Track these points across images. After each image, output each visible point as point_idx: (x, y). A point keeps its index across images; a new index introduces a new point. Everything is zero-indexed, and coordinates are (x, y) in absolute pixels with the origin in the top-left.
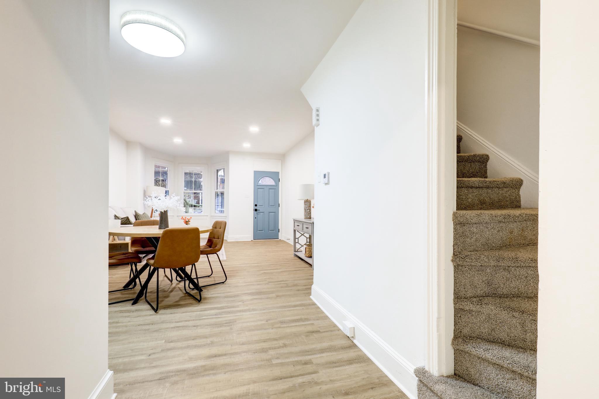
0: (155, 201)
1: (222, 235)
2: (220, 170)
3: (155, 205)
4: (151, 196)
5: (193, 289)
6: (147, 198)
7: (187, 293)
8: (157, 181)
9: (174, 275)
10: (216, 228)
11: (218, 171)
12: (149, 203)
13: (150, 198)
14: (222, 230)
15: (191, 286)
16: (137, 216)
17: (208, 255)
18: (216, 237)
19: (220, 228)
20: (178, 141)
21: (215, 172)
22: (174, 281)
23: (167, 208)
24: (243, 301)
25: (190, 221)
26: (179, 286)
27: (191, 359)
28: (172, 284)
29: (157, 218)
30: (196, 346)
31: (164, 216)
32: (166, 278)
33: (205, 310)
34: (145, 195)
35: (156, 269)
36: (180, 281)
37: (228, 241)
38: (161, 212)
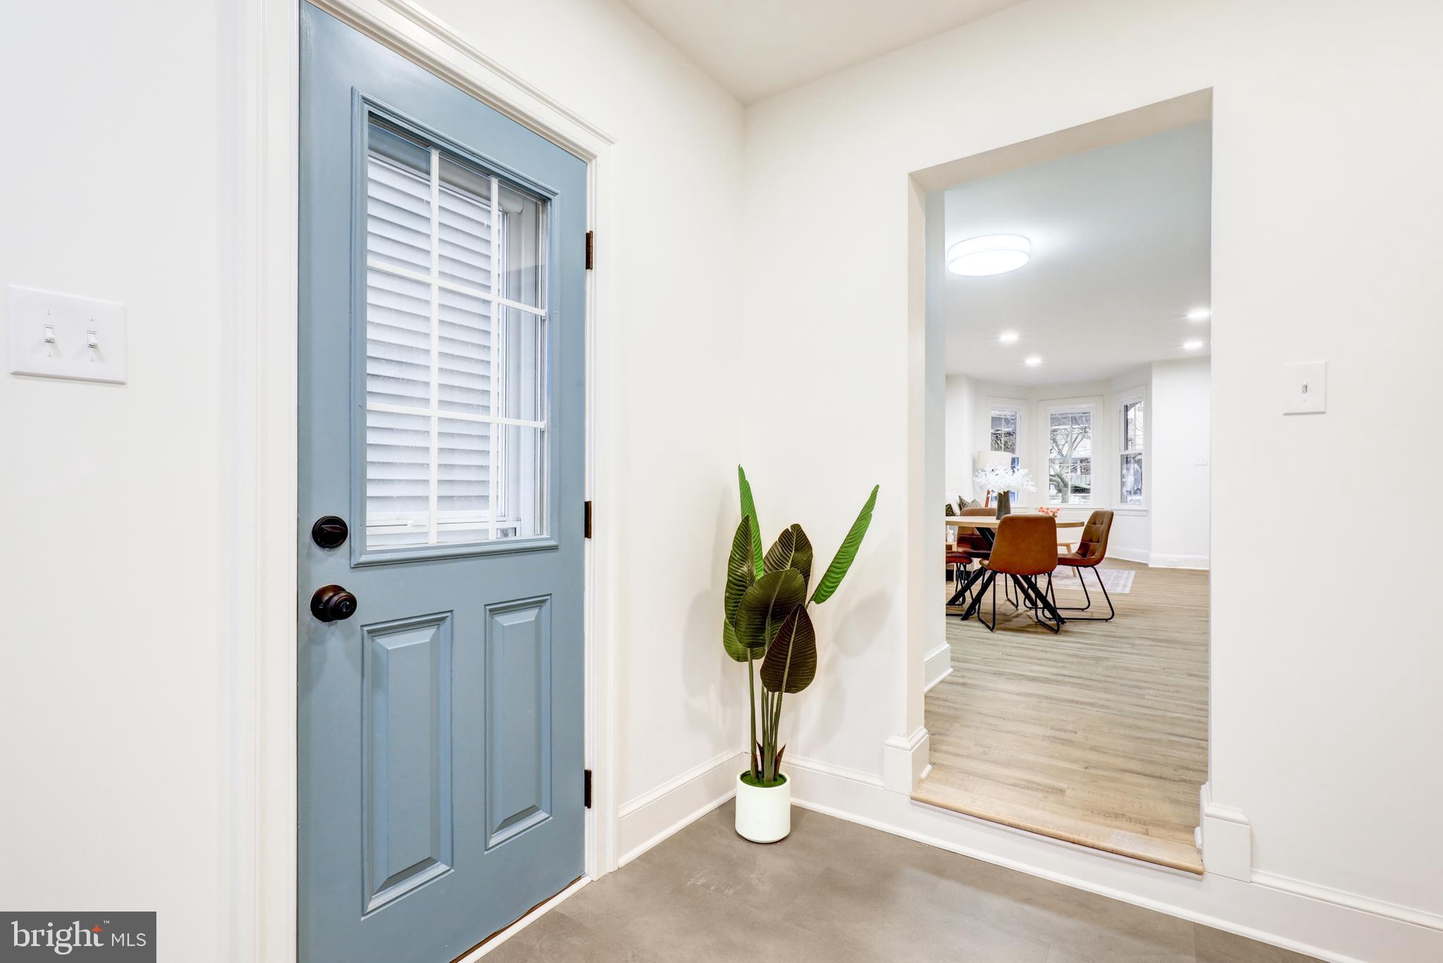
0: (991, 476)
1: (1104, 536)
2: (1133, 405)
3: (990, 484)
4: (985, 469)
5: (1050, 619)
6: (979, 473)
7: (1039, 621)
8: (997, 437)
9: (1021, 596)
10: (1095, 524)
11: (1127, 409)
12: (982, 479)
13: (984, 473)
14: (1104, 527)
15: (1047, 614)
16: (962, 505)
17: (1079, 568)
18: (1094, 539)
19: (1102, 524)
20: (1033, 361)
21: (1120, 411)
22: (1022, 608)
23: (1008, 487)
24: (1133, 645)
25: (1056, 516)
26: (1028, 613)
27: (1031, 671)
28: (1017, 610)
29: (994, 505)
30: (1040, 665)
31: (1004, 499)
32: (1008, 603)
33: (1065, 642)
34: (976, 469)
35: (992, 578)
36: (1031, 608)
37: (1150, 566)
38: (1000, 494)
